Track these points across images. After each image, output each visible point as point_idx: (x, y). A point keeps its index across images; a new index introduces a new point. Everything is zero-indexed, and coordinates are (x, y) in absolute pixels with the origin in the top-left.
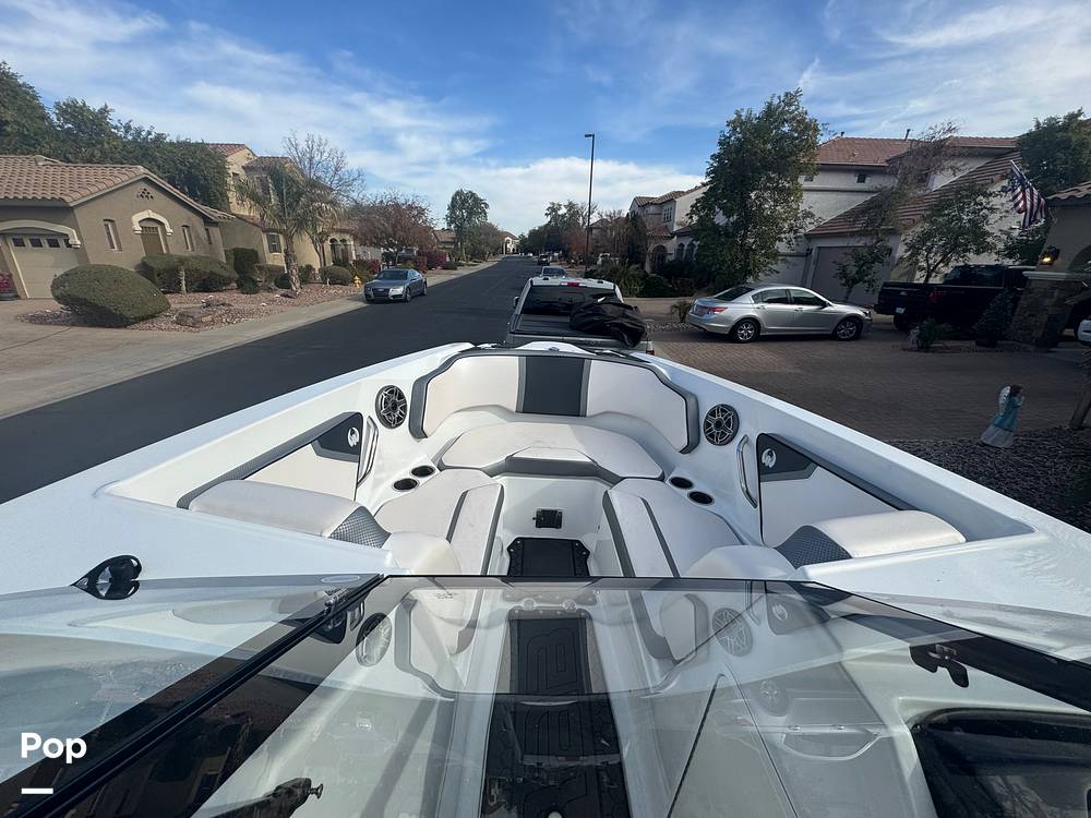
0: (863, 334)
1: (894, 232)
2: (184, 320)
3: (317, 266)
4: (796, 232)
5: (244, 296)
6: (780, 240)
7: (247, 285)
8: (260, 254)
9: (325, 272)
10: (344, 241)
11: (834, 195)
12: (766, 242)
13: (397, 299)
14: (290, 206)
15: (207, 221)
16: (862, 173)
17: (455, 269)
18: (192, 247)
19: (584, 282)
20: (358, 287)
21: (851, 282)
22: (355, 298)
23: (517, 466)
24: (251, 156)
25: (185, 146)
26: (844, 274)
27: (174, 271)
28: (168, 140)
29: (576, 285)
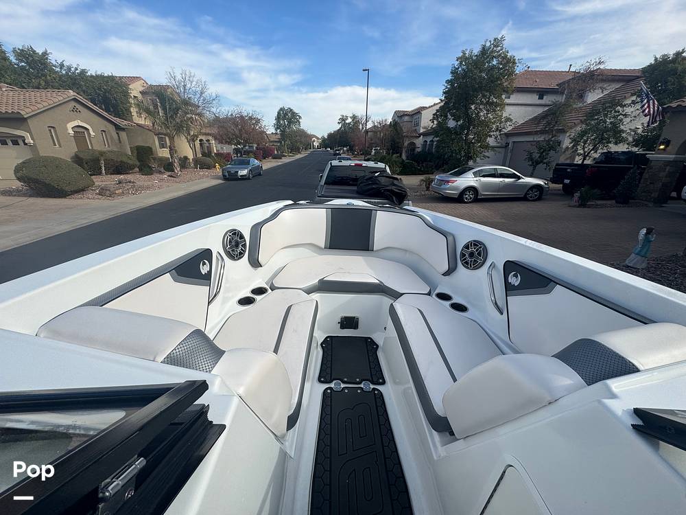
0: (543, 197)
1: (563, 131)
2: (103, 192)
3: (191, 157)
4: (500, 131)
5: (143, 176)
6: (491, 136)
7: (145, 169)
8: (154, 149)
9: (196, 161)
10: (208, 141)
11: (523, 108)
12: (481, 138)
13: (243, 178)
14: (172, 117)
15: (118, 128)
16: (541, 93)
17: (281, 159)
18: (108, 144)
19: (365, 164)
20: (218, 170)
21: (535, 163)
22: (217, 178)
23: (325, 286)
24: (145, 85)
25: (100, 78)
26: (531, 159)
27: (96, 161)
28: (89, 74)
29: (361, 165)
